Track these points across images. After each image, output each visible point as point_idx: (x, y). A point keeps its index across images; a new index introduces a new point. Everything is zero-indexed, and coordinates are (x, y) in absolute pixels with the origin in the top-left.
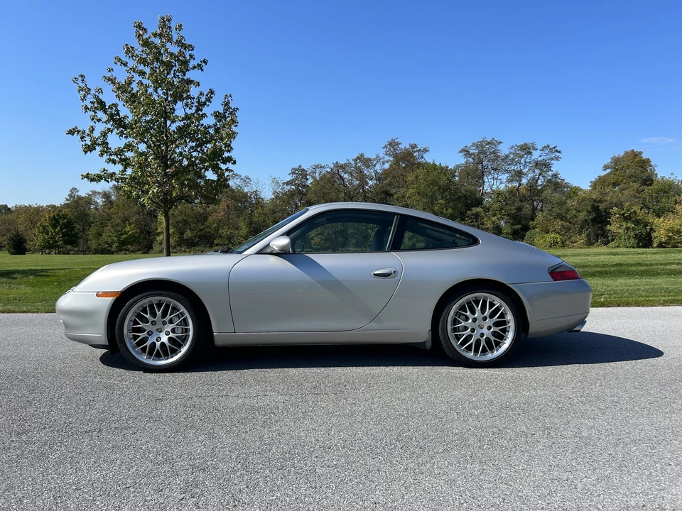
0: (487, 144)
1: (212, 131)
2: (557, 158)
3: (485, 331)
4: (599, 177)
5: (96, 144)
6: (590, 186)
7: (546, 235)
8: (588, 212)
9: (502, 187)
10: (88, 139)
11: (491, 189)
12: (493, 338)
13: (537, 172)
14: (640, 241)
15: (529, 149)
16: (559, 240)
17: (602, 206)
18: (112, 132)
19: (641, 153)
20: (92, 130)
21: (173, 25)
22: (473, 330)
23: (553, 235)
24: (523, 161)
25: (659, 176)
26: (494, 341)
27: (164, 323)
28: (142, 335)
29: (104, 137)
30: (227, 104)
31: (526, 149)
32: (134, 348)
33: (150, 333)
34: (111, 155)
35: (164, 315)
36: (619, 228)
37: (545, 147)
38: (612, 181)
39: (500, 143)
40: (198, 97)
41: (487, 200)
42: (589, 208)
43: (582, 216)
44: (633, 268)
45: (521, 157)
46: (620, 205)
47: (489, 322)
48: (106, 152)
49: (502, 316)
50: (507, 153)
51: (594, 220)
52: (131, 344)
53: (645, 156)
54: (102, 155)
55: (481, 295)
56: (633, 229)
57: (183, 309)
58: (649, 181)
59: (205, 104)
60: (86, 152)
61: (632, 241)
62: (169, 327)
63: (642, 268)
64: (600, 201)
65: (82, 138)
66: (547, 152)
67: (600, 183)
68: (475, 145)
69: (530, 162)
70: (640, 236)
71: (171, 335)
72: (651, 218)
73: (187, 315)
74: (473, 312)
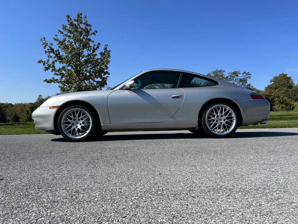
0: (218, 72)
1: (99, 61)
2: (250, 77)
3: (223, 121)
4: (269, 85)
5: (50, 67)
6: (265, 89)
10: (46, 65)
12: (226, 125)
13: (241, 83)
15: (237, 73)
17: (270, 98)
18: (56, 61)
19: (286, 75)
20: (48, 61)
21: (83, 16)
22: (217, 121)
24: (234, 79)
25: (295, 84)
26: (227, 126)
27: (79, 120)
28: (69, 125)
29: (53, 64)
30: (106, 49)
31: (236, 74)
32: (66, 131)
33: (73, 124)
34: (56, 71)
35: (79, 116)
36: (279, 107)
37: (244, 73)
38: (274, 87)
39: (224, 71)
40: (93, 47)
44: (286, 117)
45: (234, 77)
46: (278, 97)
47: (224, 117)
48: (54, 70)
49: (230, 114)
50: (227, 76)
52: (64, 129)
53: (288, 76)
54: (52, 71)
55: (220, 105)
56: (285, 107)
57: (87, 113)
58: (291, 86)
59: (96, 49)
60: (45, 71)
62: (81, 122)
63: (290, 117)
64: (270, 96)
65: (44, 64)
66: (245, 75)
67: (269, 88)
68: (214, 73)
69: (237, 79)
71: (82, 125)
72: (292, 103)
73: (89, 116)
74: (217, 113)
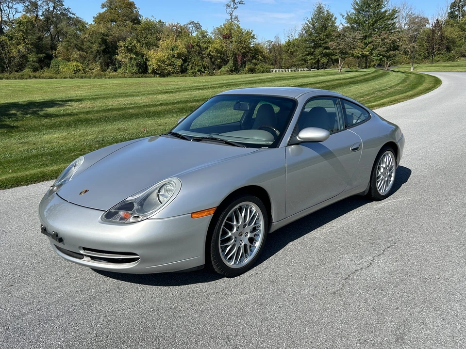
4: (99, 13)
6: (94, 21)
7: (69, 63)
8: (100, 44)
9: (18, 16)
11: (8, 17)
14: (140, 68)
16: (80, 68)
17: (109, 39)
23: (75, 63)
25: (144, 18)
27: (244, 226)
28: (230, 243)
33: (236, 239)
36: (125, 58)
38: (110, 18)
41: (6, 29)
42: (100, 40)
43: (95, 47)
46: (124, 39)
51: (104, 51)
56: (135, 59)
58: (136, 20)
61: (135, 68)
62: (248, 229)
64: (107, 36)
67: (100, 19)
70: (140, 65)
71: (249, 235)
72: (145, 51)
